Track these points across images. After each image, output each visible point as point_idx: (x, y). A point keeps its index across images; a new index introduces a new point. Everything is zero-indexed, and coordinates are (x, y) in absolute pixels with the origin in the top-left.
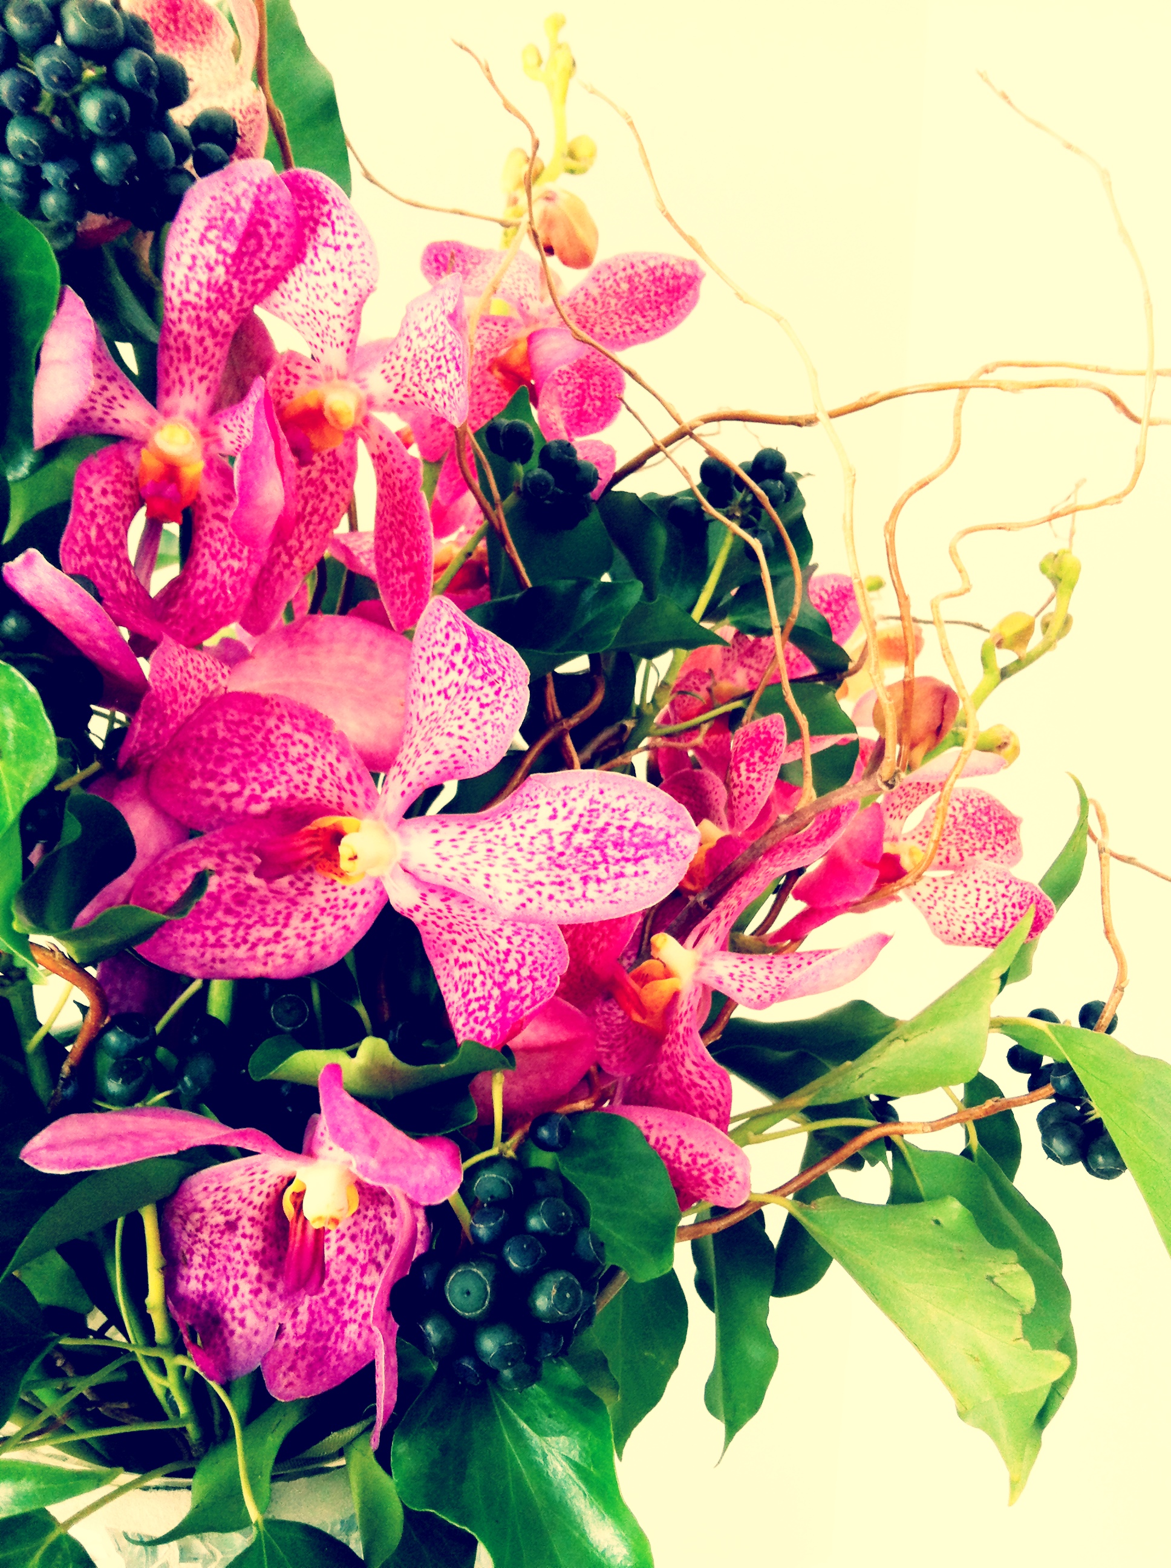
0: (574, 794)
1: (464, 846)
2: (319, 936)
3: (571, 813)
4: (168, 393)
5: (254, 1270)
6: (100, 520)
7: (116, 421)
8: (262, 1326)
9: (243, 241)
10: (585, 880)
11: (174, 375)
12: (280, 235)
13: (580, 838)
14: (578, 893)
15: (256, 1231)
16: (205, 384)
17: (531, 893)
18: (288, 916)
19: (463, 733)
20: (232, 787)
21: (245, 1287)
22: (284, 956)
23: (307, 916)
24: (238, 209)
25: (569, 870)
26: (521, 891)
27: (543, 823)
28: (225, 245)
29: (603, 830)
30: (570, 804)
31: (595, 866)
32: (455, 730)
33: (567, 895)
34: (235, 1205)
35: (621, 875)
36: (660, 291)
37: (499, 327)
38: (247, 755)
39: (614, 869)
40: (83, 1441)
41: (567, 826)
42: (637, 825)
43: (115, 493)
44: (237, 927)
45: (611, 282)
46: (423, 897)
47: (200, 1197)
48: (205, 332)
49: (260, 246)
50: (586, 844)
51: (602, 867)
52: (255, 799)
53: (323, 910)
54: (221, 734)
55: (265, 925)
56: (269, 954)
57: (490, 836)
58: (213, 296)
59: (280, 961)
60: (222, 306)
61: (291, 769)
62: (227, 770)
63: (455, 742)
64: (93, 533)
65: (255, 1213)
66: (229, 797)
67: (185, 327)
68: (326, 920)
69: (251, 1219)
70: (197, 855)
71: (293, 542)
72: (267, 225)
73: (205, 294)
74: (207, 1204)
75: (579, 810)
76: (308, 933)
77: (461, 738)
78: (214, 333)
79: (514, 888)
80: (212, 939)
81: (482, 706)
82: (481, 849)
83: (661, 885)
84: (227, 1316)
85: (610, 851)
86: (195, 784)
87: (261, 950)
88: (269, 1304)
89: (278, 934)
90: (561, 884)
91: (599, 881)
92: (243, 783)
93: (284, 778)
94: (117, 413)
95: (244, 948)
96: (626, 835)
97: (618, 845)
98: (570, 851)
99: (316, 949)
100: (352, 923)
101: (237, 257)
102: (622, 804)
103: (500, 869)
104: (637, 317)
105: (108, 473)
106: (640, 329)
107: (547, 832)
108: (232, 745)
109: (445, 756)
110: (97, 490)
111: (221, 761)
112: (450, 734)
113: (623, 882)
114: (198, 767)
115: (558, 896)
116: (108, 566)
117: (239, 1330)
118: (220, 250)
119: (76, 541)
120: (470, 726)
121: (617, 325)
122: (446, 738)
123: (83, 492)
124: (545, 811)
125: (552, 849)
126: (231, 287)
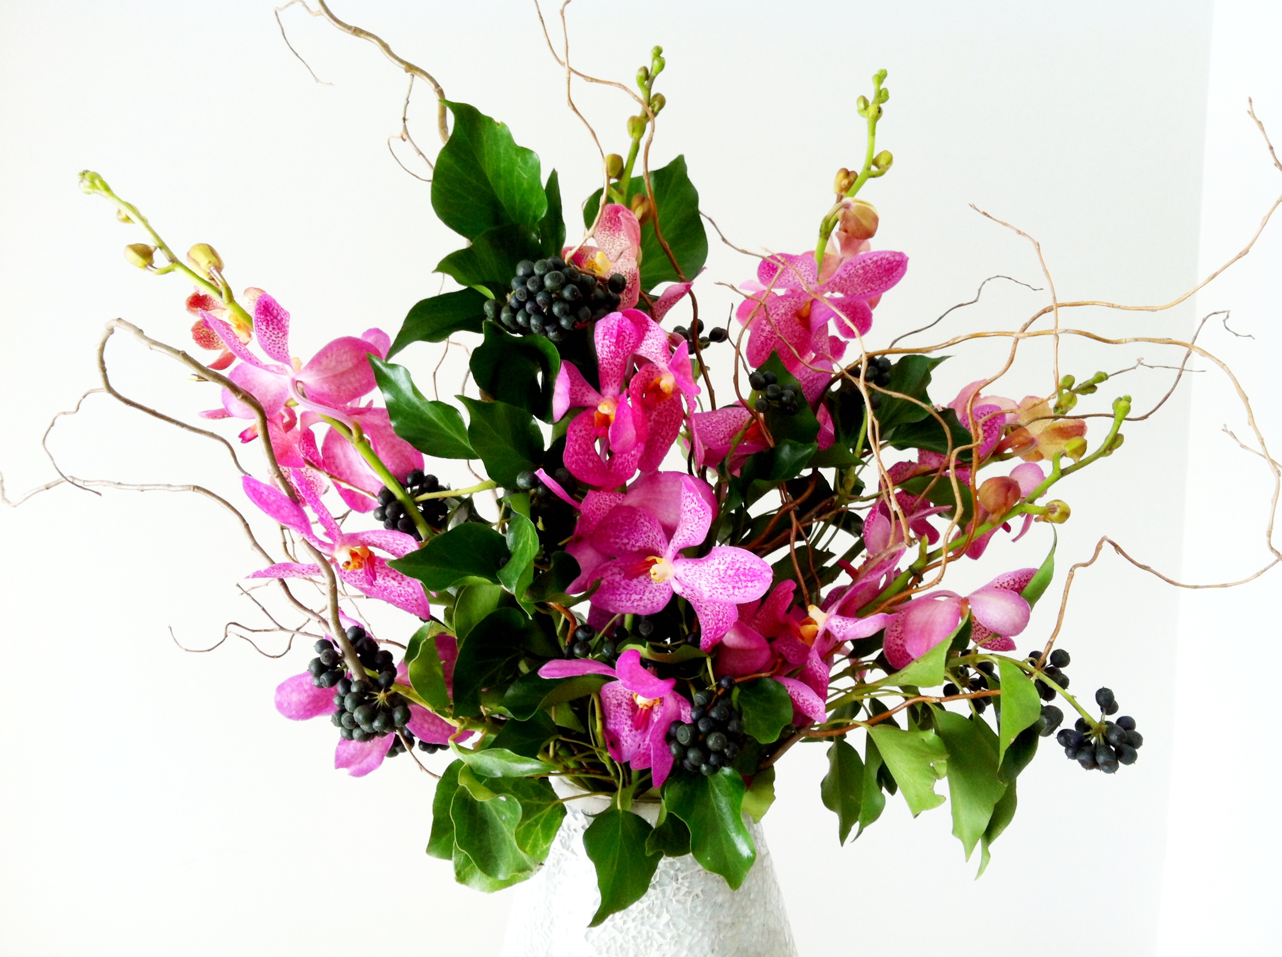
0: (726, 555)
1: (693, 571)
2: (655, 600)
3: (725, 562)
4: (604, 388)
5: (629, 722)
6: (579, 442)
7: (586, 401)
8: (633, 744)
9: (617, 338)
10: (734, 587)
11: (605, 382)
12: (630, 334)
13: (730, 572)
14: (731, 592)
15: (629, 708)
16: (617, 383)
17: (714, 591)
18: (644, 592)
19: (692, 529)
20: (626, 541)
21: (627, 729)
22: (644, 606)
23: (651, 592)
24: (613, 329)
25: (727, 584)
26: (710, 591)
27: (716, 566)
28: (612, 340)
29: (738, 569)
30: (725, 559)
31: (737, 582)
32: (689, 527)
33: (727, 593)
34: (619, 697)
35: (746, 586)
36: (881, 271)
37: (795, 299)
38: (630, 529)
39: (744, 584)
40: (578, 777)
41: (724, 567)
42: (750, 568)
43: (585, 430)
44: (628, 593)
45: (853, 271)
46: (684, 589)
47: (608, 692)
48: (613, 366)
49: (625, 338)
50: (732, 574)
51: (740, 583)
52: (633, 546)
53: (656, 590)
54: (621, 521)
55: (636, 594)
56: (638, 605)
57: (701, 568)
58: (612, 355)
59: (642, 608)
60: (617, 357)
61: (643, 536)
62: (623, 535)
63: (690, 532)
64: (577, 447)
65: (627, 701)
66: (625, 545)
67: (605, 365)
68: (657, 594)
69: (626, 703)
70: (611, 567)
71: (663, 433)
72: (625, 332)
73: (609, 355)
74: (610, 696)
75: (728, 561)
76: (651, 598)
77: (692, 531)
78: (616, 366)
79: (708, 589)
80: (618, 598)
81: (699, 518)
82: (698, 573)
83: (760, 592)
84: (621, 738)
85: (742, 577)
86: (612, 540)
87: (635, 604)
88: (635, 736)
89: (641, 598)
90: (725, 589)
91: (739, 588)
92: (629, 539)
93: (641, 539)
94: (586, 398)
95: (630, 602)
96: (747, 571)
97: (744, 575)
98: (726, 577)
99: (655, 604)
100: (666, 596)
101: (617, 343)
102: (743, 560)
103: (703, 582)
104: (870, 284)
105: (582, 423)
106: (872, 289)
107: (718, 569)
108: (625, 525)
109: (686, 537)
110: (578, 430)
111: (621, 531)
112: (688, 529)
113: (747, 589)
114: (612, 534)
115: (724, 593)
116: (584, 458)
117: (625, 744)
118: (610, 342)
119: (569, 452)
120: (695, 526)
121: (859, 289)
122: (686, 531)
123: (572, 433)
124: (717, 561)
125: (720, 575)
126: (618, 352)
